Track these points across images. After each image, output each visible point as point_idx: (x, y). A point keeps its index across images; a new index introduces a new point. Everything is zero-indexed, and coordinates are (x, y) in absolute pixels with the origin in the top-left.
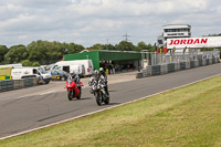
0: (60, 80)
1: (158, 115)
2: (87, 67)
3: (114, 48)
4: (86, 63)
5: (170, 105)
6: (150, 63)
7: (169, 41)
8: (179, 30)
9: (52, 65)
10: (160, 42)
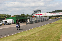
0: (4, 25)
1: (32, 35)
2: (12, 21)
3: (20, 16)
4: (12, 20)
5: (35, 32)
6: (30, 20)
7: (35, 14)
8: (38, 11)
9: (2, 21)
10: (33, 14)
